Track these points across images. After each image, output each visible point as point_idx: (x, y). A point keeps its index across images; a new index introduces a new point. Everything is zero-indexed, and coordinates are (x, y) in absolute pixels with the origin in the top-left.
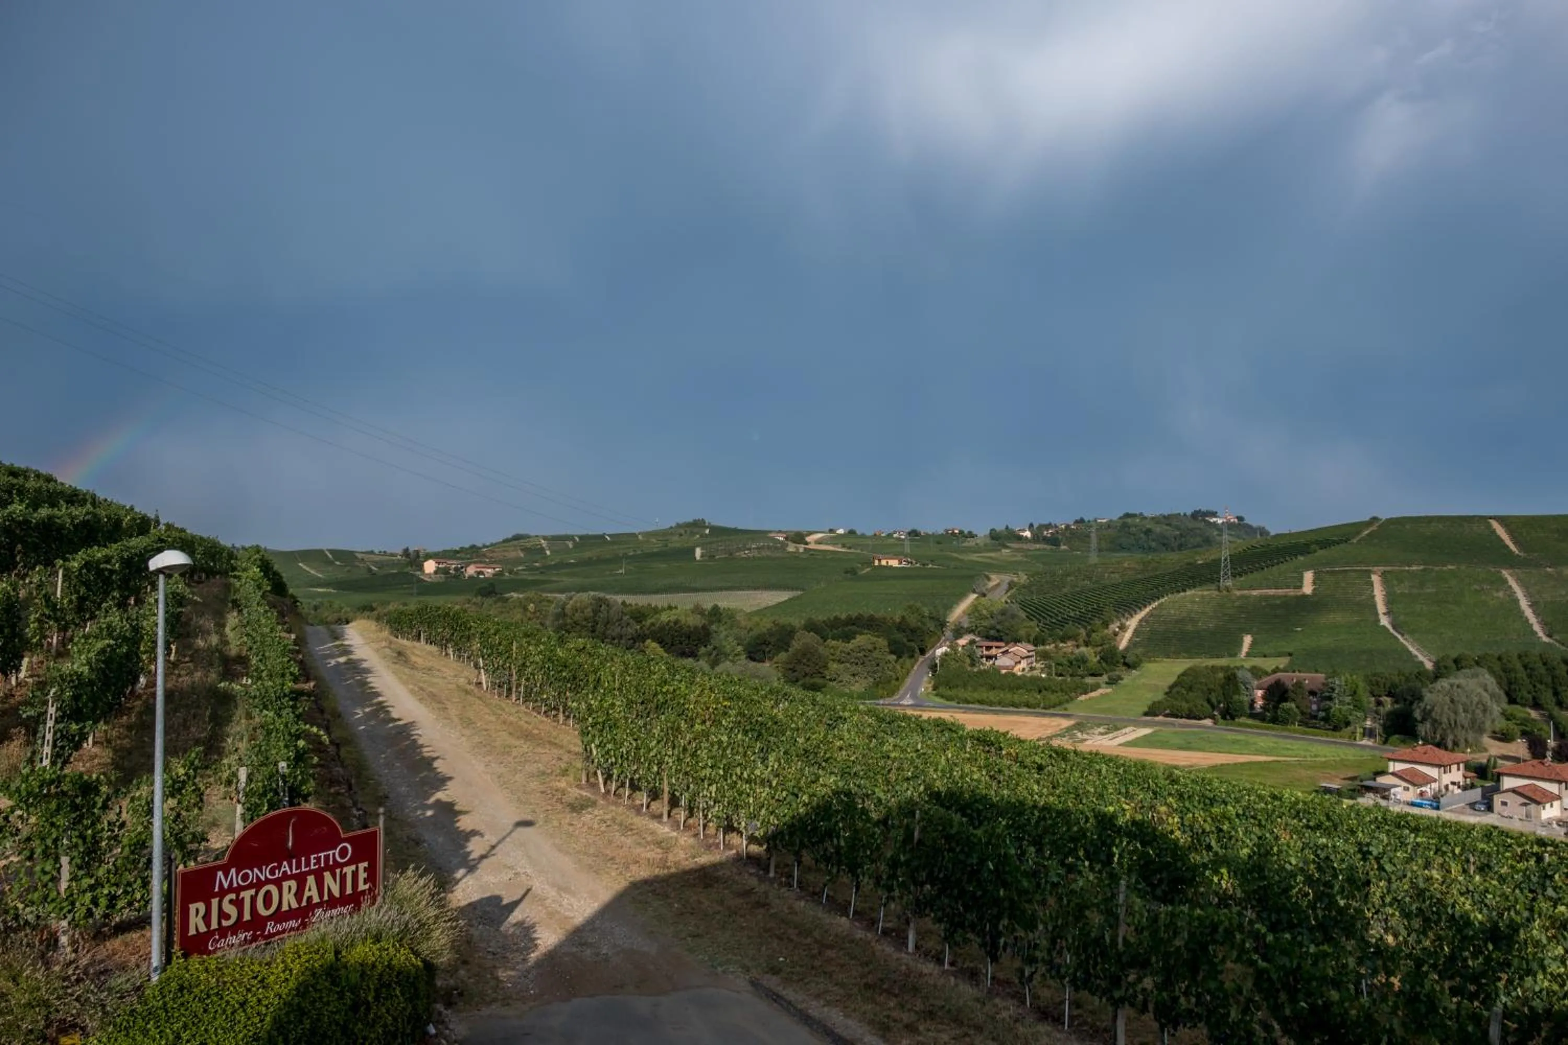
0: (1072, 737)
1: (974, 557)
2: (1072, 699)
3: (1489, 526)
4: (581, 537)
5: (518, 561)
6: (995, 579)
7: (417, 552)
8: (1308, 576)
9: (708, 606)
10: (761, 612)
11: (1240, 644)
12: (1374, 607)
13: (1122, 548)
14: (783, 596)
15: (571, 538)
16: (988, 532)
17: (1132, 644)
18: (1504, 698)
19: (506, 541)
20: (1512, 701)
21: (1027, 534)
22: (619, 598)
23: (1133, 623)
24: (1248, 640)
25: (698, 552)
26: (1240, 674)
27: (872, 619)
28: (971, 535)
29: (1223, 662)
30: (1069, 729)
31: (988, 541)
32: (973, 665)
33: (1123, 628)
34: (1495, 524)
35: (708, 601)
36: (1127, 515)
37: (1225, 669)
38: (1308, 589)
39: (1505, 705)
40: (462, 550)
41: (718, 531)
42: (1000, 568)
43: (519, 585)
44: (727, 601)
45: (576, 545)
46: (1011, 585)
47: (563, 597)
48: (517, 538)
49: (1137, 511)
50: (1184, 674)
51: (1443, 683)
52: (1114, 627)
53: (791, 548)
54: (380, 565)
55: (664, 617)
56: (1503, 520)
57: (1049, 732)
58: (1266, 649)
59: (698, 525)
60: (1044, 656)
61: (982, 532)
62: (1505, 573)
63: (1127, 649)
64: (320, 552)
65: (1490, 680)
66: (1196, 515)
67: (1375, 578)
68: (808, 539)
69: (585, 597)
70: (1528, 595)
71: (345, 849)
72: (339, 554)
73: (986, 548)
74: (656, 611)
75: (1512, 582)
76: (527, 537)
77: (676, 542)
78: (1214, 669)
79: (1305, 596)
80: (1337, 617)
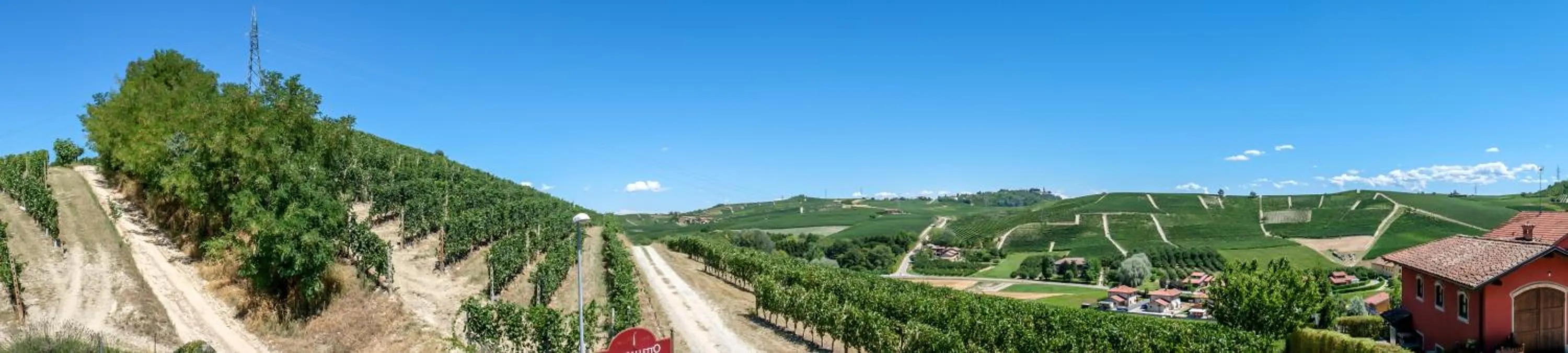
0: (977, 288)
1: (932, 209)
2: (976, 271)
3: (1146, 197)
4: (748, 204)
5: (719, 216)
6: (941, 218)
7: (676, 213)
8: (1077, 217)
9: (807, 234)
10: (832, 237)
11: (1048, 246)
12: (1103, 230)
13: (999, 205)
14: (841, 228)
15: (742, 205)
16: (937, 198)
17: (1004, 246)
18: (1151, 265)
19: (715, 207)
20: (1154, 266)
21: (957, 199)
22: (766, 231)
23: (1004, 238)
24: (1052, 244)
25: (802, 210)
26: (1049, 258)
27: (883, 238)
28: (930, 199)
29: (1042, 254)
30: (976, 285)
31: (937, 202)
32: (931, 257)
33: (999, 240)
34: (1148, 196)
35: (807, 231)
36: (1002, 190)
37: (1043, 257)
38: (1077, 221)
39: (1152, 268)
40: (695, 212)
41: (811, 200)
42: (944, 213)
43: (719, 226)
44: (816, 231)
45: (745, 208)
46: (948, 222)
47: (740, 231)
48: (719, 206)
49: (1006, 189)
50: (1026, 260)
51: (1129, 260)
52: (996, 239)
53: (844, 206)
54: (660, 220)
55: (788, 239)
56: (1153, 195)
57: (966, 287)
58: (1059, 248)
59: (802, 197)
60: (964, 254)
61: (934, 198)
62: (1152, 216)
63: (1001, 249)
64: (636, 215)
65: (1146, 258)
66: (1031, 190)
67: (1104, 218)
68: (853, 202)
69: (752, 231)
70: (1160, 224)
71: (657, 347)
72: (643, 216)
73: (936, 205)
74: (784, 237)
75: (1154, 219)
76: (722, 205)
77: (792, 206)
78: (1038, 257)
79: (1076, 225)
80: (1089, 234)
